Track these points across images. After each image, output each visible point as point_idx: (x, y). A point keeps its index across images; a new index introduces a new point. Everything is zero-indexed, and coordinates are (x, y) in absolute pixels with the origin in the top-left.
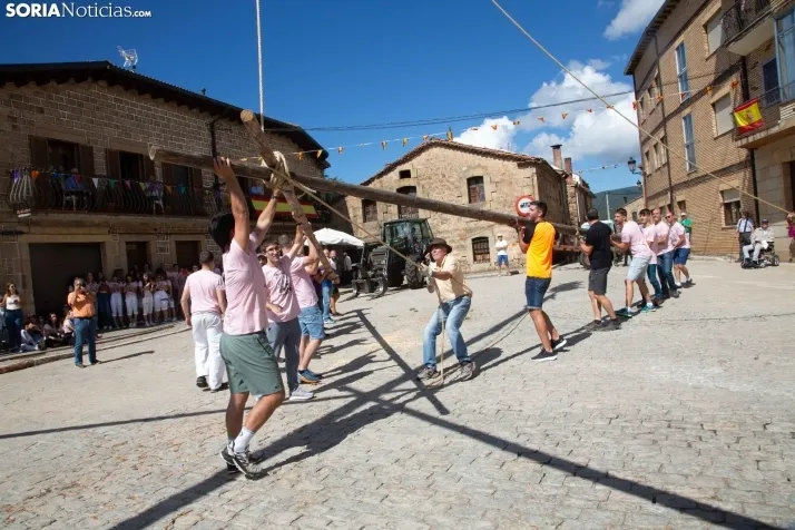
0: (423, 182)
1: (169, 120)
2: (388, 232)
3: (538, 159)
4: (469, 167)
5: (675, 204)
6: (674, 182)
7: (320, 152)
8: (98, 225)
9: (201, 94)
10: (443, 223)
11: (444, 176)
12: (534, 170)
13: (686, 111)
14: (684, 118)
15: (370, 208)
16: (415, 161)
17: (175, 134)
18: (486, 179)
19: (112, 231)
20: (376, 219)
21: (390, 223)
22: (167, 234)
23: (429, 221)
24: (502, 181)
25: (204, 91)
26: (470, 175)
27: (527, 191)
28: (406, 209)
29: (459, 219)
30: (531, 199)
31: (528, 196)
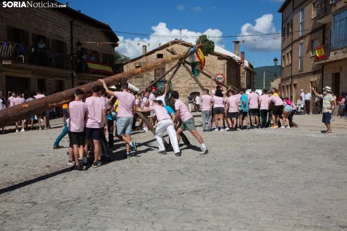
1: (55, 19)
3: (228, 56)
5: (293, 84)
6: (293, 74)
10: (177, 83)
12: (226, 61)
13: (302, 41)
14: (301, 44)
20: (143, 77)
24: (209, 65)
27: (221, 72)
28: (158, 74)
29: (186, 82)
30: (223, 76)
31: (222, 74)
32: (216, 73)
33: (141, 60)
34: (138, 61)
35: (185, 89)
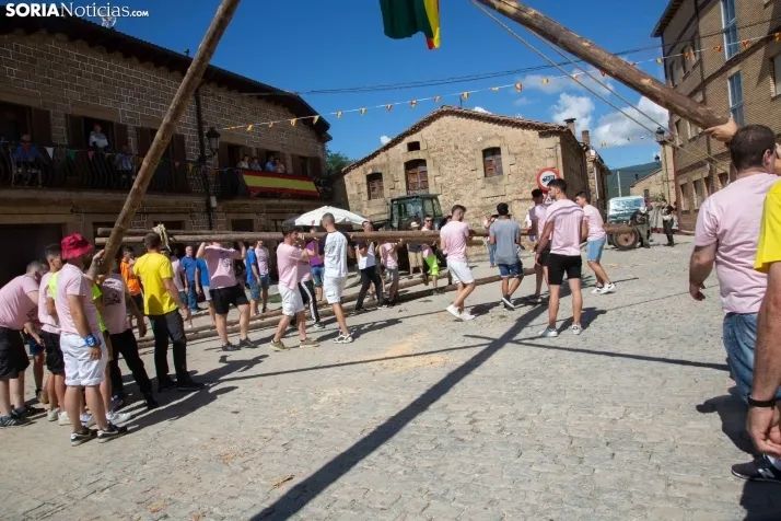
0: (433, 155)
1: (146, 84)
2: (396, 210)
3: (562, 127)
4: (485, 138)
6: (714, 152)
7: (316, 118)
8: (58, 203)
9: (185, 54)
10: (455, 199)
11: (457, 147)
12: (558, 139)
13: (734, 70)
14: (731, 79)
15: (376, 184)
16: (425, 131)
17: (154, 99)
18: (504, 151)
19: (75, 210)
20: (382, 196)
21: (397, 200)
22: (144, 213)
23: (440, 198)
24: (521, 152)
25: (188, 52)
26: (486, 147)
27: (550, 163)
28: (414, 184)
29: (474, 195)
30: (554, 171)
31: (552, 169)
32: (538, 167)
33: (376, 160)
34: (370, 163)
35: (473, 210)
